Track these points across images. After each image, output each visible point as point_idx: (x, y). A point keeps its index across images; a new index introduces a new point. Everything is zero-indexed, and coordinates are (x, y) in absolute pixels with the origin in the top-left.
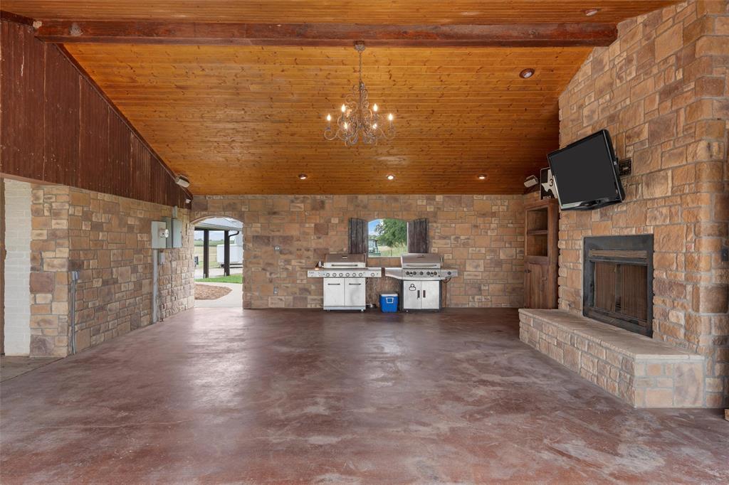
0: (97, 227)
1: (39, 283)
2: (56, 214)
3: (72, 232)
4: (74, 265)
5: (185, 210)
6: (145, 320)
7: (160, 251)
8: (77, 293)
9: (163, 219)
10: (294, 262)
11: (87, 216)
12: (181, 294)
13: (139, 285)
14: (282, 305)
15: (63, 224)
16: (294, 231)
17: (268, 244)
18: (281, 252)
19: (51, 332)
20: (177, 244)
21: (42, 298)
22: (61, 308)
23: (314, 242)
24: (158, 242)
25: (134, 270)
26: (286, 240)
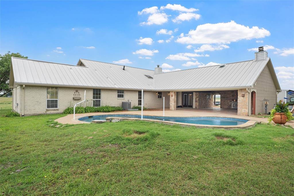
0: (201, 96)
1: (196, 102)
2: (197, 95)
3: (199, 97)
4: (199, 100)
5: (212, 93)
6: (206, 107)
7: (208, 99)
8: (199, 103)
9: (208, 95)
10: (228, 101)
11: (200, 95)
12: (211, 105)
13: (205, 103)
14: (226, 108)
15: (198, 96)
16: (228, 96)
17: (224, 98)
18: (226, 99)
19: (197, 106)
20: (210, 98)
21: (196, 103)
22: (198, 104)
23: (232, 98)
24: (208, 98)
25: (204, 101)
26: (227, 97)
